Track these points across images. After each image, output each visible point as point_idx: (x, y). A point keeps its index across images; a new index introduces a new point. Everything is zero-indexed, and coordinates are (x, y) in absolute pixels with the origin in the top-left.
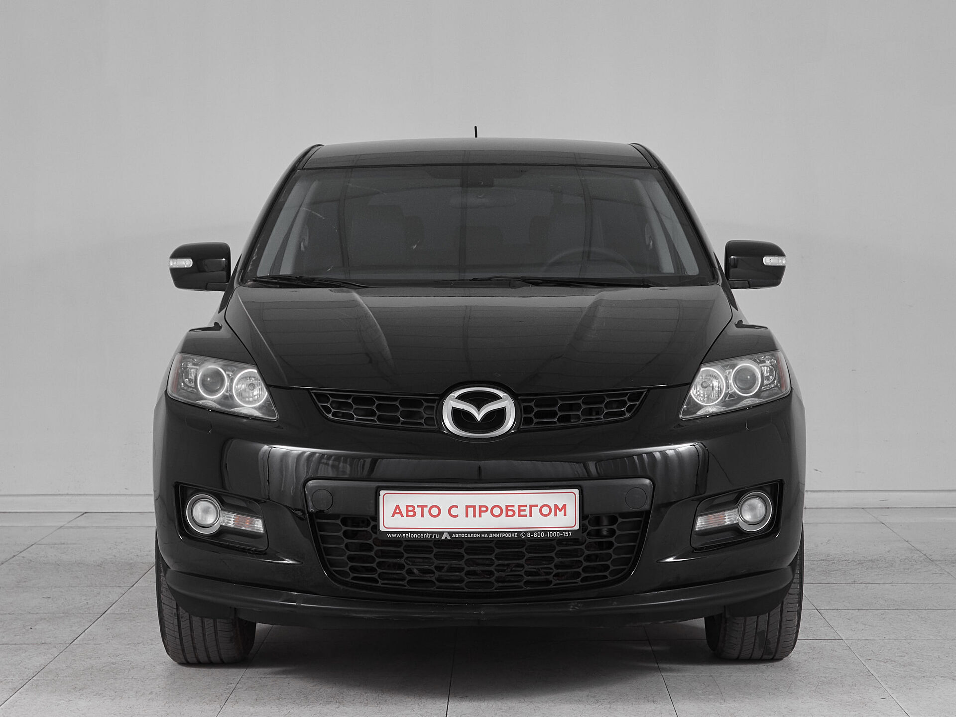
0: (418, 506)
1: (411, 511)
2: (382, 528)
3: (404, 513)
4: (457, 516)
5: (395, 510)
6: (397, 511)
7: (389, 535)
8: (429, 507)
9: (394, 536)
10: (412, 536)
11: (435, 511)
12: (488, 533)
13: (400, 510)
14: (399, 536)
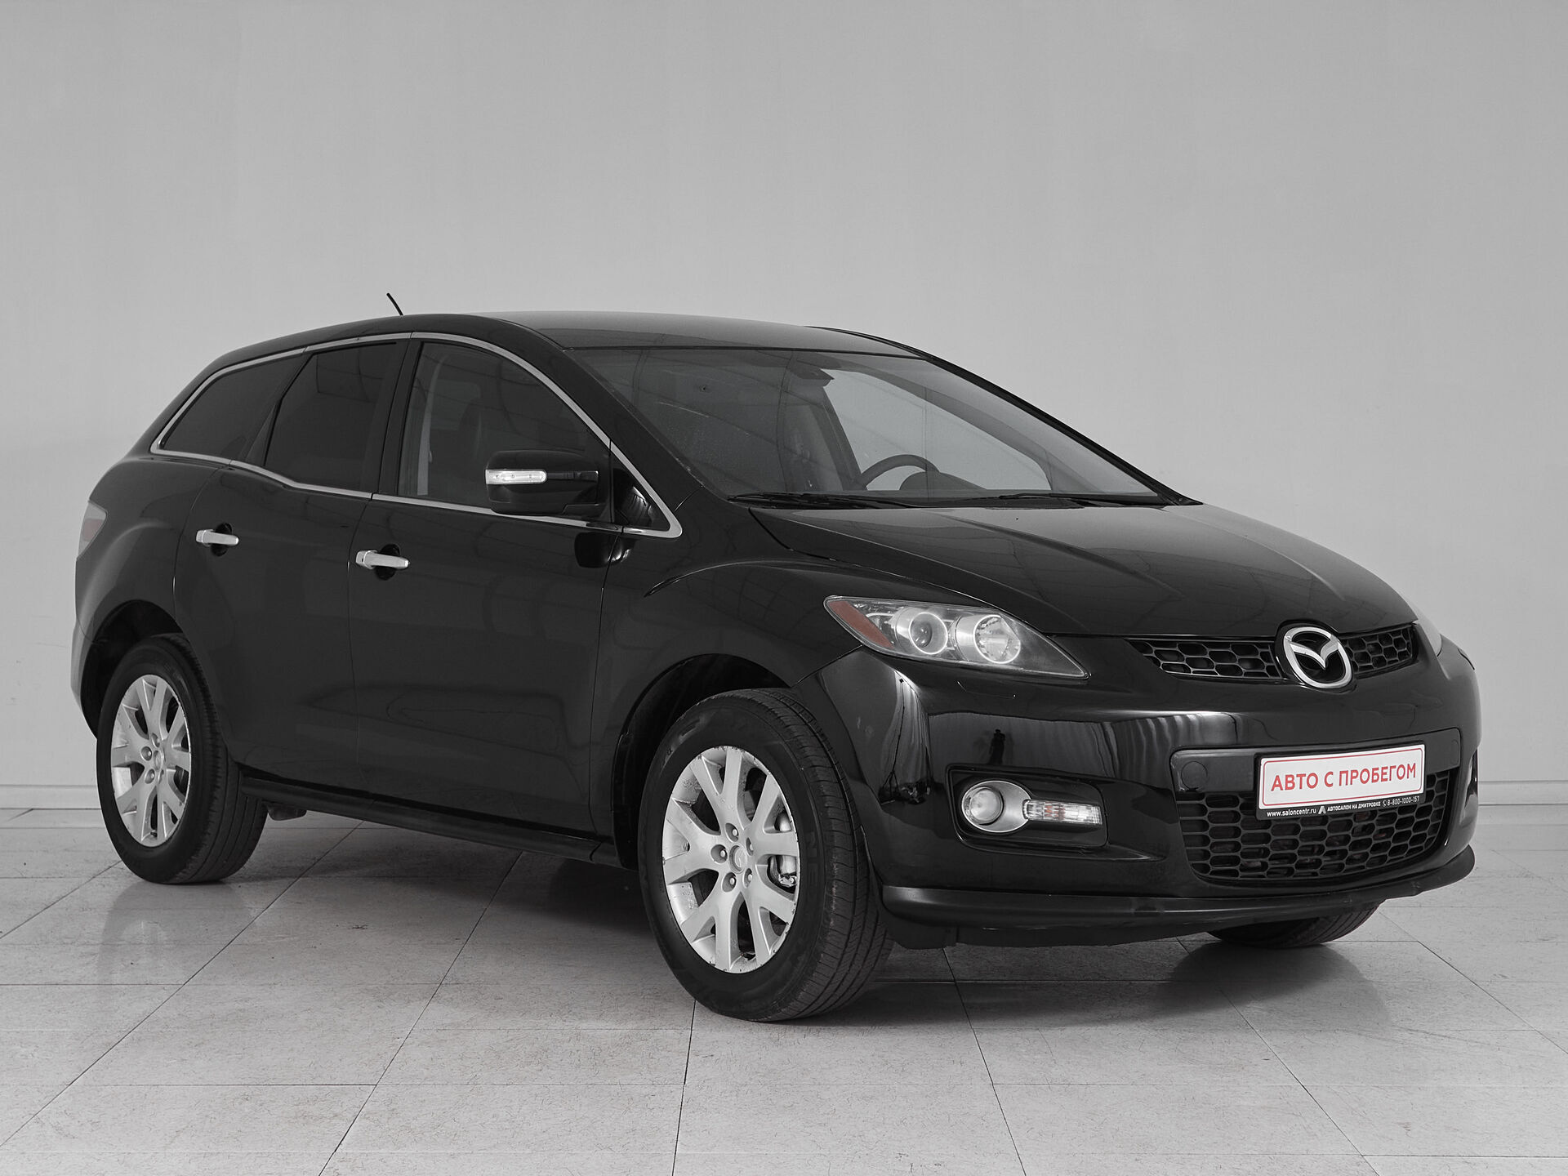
0: (1298, 776)
1: (1290, 782)
2: (1261, 806)
3: (1284, 787)
4: (1332, 784)
5: (1275, 782)
6: (1277, 784)
7: (1269, 814)
8: (1307, 776)
9: (1274, 814)
10: (1292, 813)
11: (1312, 781)
12: (1357, 803)
13: (1279, 782)
14: (1279, 814)
